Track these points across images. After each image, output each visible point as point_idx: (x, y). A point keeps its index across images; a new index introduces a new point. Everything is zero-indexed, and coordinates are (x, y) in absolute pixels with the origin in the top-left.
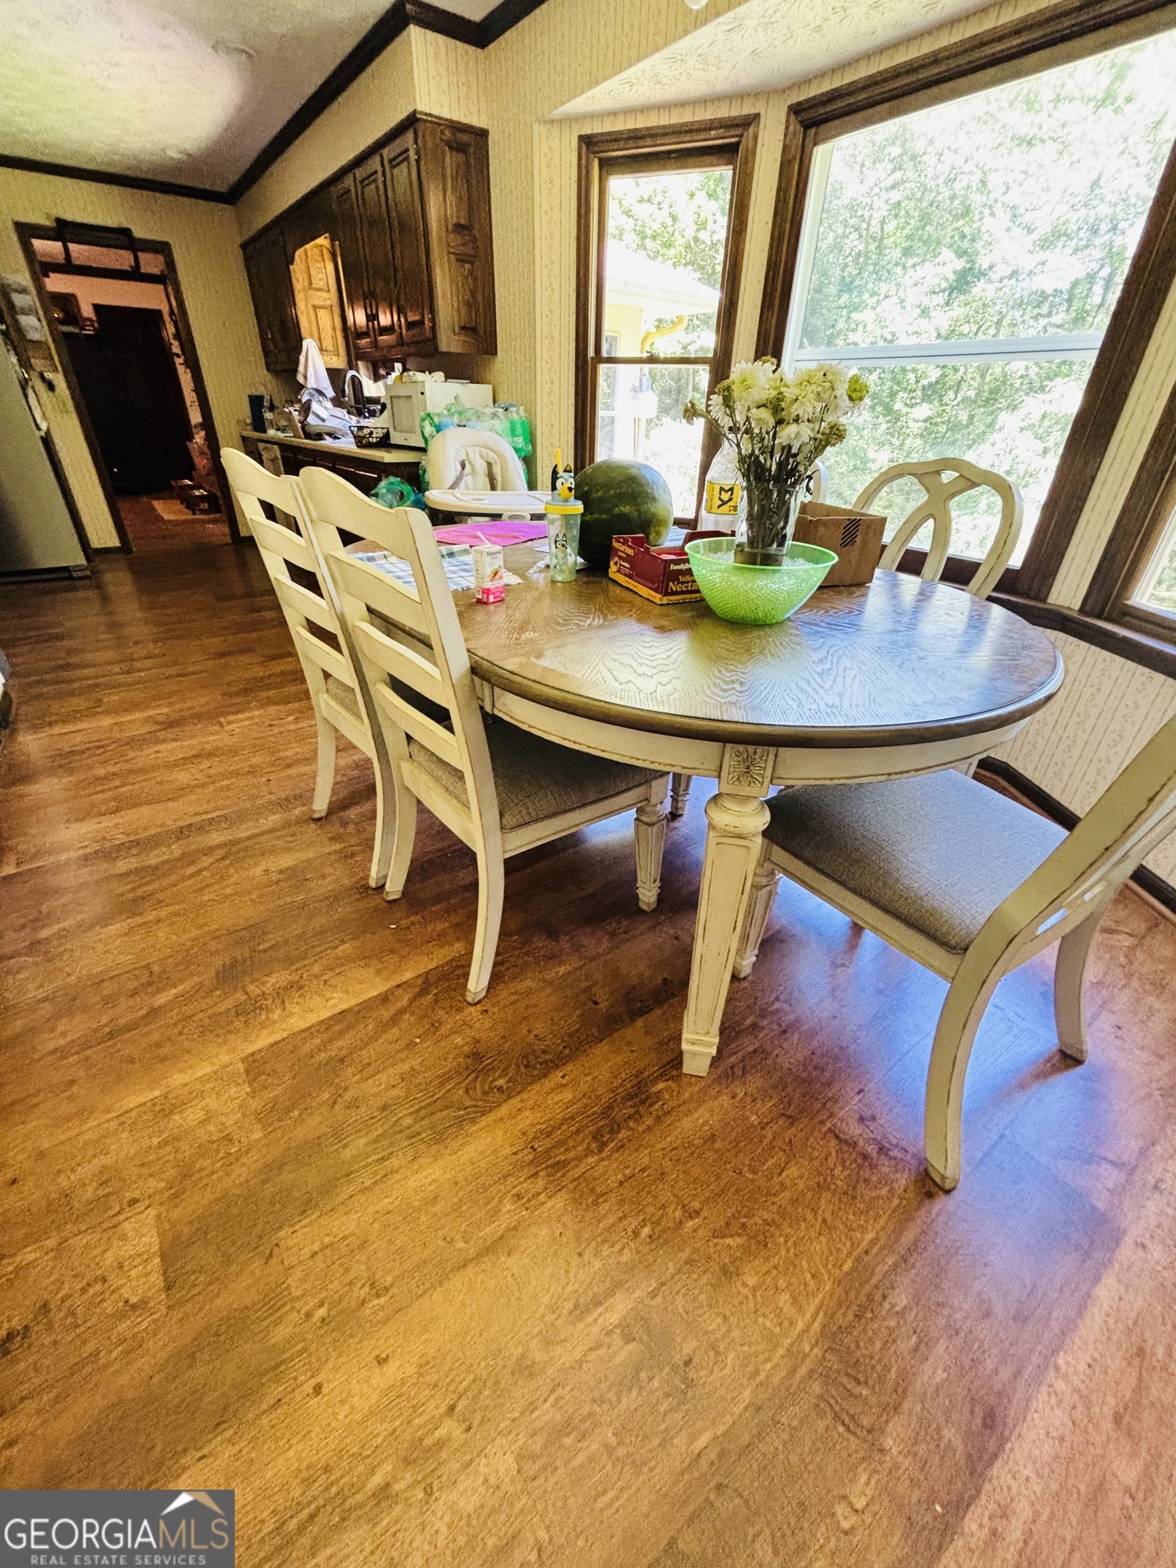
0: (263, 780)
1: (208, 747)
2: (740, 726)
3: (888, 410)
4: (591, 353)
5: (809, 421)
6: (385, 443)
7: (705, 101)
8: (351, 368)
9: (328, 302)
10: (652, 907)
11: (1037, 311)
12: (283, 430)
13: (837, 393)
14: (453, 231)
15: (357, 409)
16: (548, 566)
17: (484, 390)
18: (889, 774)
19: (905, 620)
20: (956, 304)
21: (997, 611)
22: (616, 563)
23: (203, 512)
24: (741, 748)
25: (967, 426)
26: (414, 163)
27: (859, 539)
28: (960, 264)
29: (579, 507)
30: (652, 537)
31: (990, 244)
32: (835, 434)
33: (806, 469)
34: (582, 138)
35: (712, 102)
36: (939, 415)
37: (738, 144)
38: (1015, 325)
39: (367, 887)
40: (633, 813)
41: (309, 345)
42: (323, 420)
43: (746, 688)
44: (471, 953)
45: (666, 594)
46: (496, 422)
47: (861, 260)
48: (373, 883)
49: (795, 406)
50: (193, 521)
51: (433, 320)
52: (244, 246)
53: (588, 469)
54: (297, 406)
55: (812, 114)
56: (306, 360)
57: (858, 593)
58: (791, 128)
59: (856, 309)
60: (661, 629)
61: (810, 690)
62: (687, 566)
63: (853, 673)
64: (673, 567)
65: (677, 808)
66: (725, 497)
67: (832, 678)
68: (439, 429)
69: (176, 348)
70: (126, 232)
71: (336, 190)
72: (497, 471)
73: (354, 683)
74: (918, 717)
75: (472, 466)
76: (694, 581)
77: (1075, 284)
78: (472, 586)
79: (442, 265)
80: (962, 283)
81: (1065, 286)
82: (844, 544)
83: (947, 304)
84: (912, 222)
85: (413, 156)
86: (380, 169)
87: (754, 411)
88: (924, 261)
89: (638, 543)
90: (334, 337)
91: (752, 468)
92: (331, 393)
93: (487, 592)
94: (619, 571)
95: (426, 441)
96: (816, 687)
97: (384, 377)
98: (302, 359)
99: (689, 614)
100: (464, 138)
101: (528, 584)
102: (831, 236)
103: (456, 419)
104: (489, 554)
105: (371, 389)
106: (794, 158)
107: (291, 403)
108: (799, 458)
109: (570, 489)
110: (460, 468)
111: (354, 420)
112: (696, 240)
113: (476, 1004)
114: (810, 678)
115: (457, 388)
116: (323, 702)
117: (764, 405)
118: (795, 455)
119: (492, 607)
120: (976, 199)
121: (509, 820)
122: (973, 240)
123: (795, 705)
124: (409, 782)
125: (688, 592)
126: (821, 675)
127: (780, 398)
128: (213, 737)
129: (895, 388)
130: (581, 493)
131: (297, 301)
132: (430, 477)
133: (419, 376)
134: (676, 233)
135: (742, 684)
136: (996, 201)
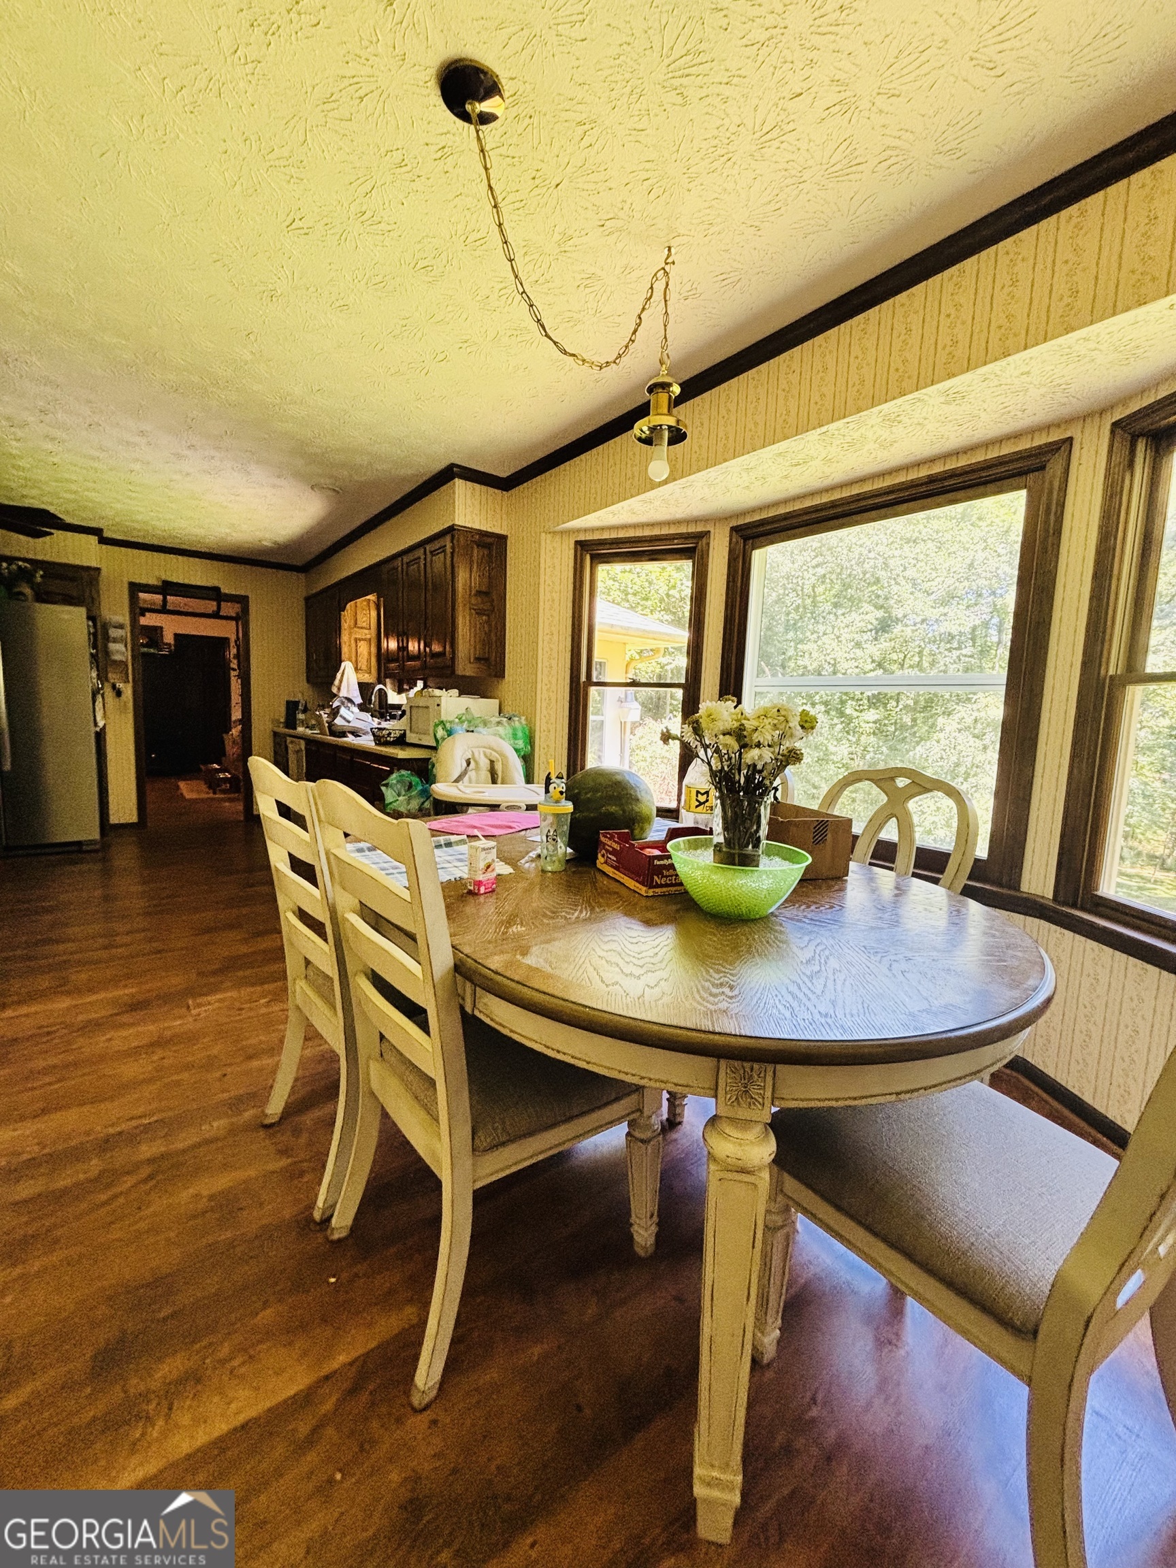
0: (218, 1074)
1: (168, 1033)
2: (733, 1040)
3: (841, 714)
4: (583, 678)
5: (769, 746)
6: (401, 741)
7: (669, 523)
8: (380, 683)
9: (368, 636)
10: (651, 1250)
11: (948, 646)
12: (312, 728)
13: (791, 725)
14: (475, 595)
15: (379, 712)
16: (539, 856)
17: (494, 703)
18: (898, 1094)
19: (886, 916)
20: (882, 640)
21: (974, 907)
22: (603, 856)
23: (224, 792)
24: (736, 1063)
25: (912, 727)
26: (449, 555)
27: (829, 838)
28: (880, 614)
29: (569, 807)
30: (636, 832)
31: (900, 601)
32: (793, 757)
33: (771, 783)
34: (577, 543)
35: (674, 524)
36: (886, 718)
37: (694, 548)
38: (934, 655)
39: (310, 1219)
40: (623, 1128)
41: (347, 666)
42: (349, 722)
43: (736, 992)
44: (425, 1322)
45: (651, 887)
46: (500, 729)
47: (801, 610)
48: (317, 1215)
49: (755, 735)
50: (212, 799)
51: (453, 652)
52: (307, 599)
53: (579, 774)
54: (328, 711)
55: (749, 532)
56: (342, 676)
57: (837, 887)
58: (734, 540)
59: (801, 642)
60: (648, 923)
61: (801, 995)
62: (670, 861)
63: (841, 976)
64: (657, 862)
65: (675, 1115)
66: (702, 798)
67: (822, 981)
68: (450, 733)
69: (234, 664)
70: (216, 589)
71: (385, 568)
72: (499, 767)
73: (333, 972)
74: (916, 1029)
75: (476, 762)
76: (677, 875)
77: (974, 629)
78: (465, 876)
79: (464, 617)
80: (884, 626)
81: (968, 630)
82: (816, 842)
83: (876, 639)
84: (836, 586)
85: (449, 550)
86: (423, 557)
87: (721, 737)
88: (851, 611)
89: (624, 838)
90: (369, 660)
91: (723, 780)
92: (359, 700)
93: (479, 883)
94: (606, 862)
95: (437, 741)
96: (808, 992)
97: (408, 690)
98: (339, 675)
99: (674, 907)
100: (490, 540)
101: (519, 872)
102: (774, 594)
103: (465, 725)
104: (484, 849)
105: (394, 698)
106: (738, 557)
107: (323, 707)
108: (765, 773)
109: (561, 793)
110: (465, 764)
111: (375, 722)
112: (668, 595)
113: (425, 1409)
114: (801, 982)
115: (468, 702)
116: (300, 990)
117: (729, 734)
118: (760, 772)
119: (482, 899)
120: (882, 574)
121: (484, 1140)
122: (886, 599)
123: (788, 1014)
124: (375, 1085)
125: (672, 885)
126: (811, 978)
127: (742, 728)
128: (176, 1024)
129: (844, 697)
130: (570, 795)
131: (342, 635)
132: (439, 771)
133: (437, 692)
134: (653, 592)
135: (731, 987)
136: (898, 575)
